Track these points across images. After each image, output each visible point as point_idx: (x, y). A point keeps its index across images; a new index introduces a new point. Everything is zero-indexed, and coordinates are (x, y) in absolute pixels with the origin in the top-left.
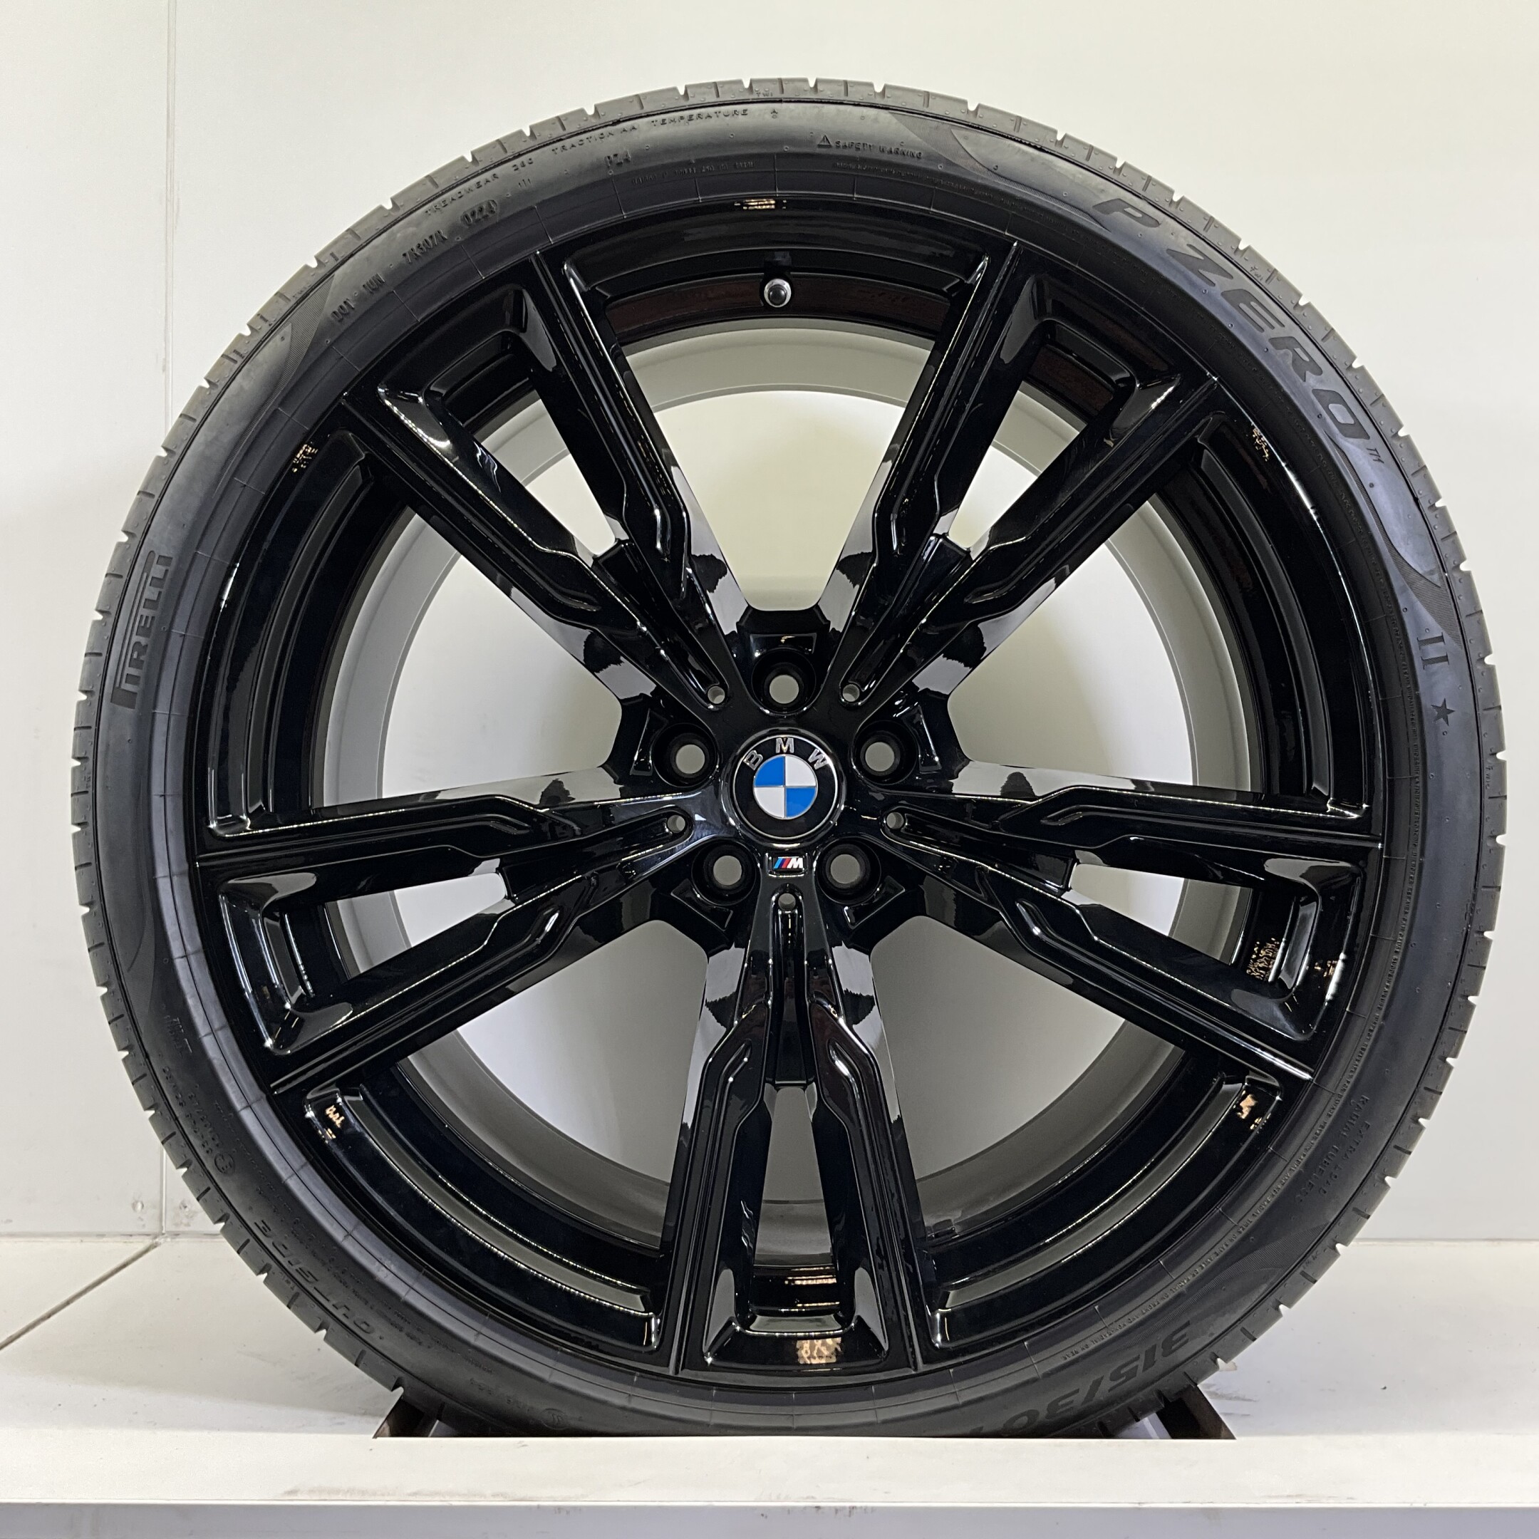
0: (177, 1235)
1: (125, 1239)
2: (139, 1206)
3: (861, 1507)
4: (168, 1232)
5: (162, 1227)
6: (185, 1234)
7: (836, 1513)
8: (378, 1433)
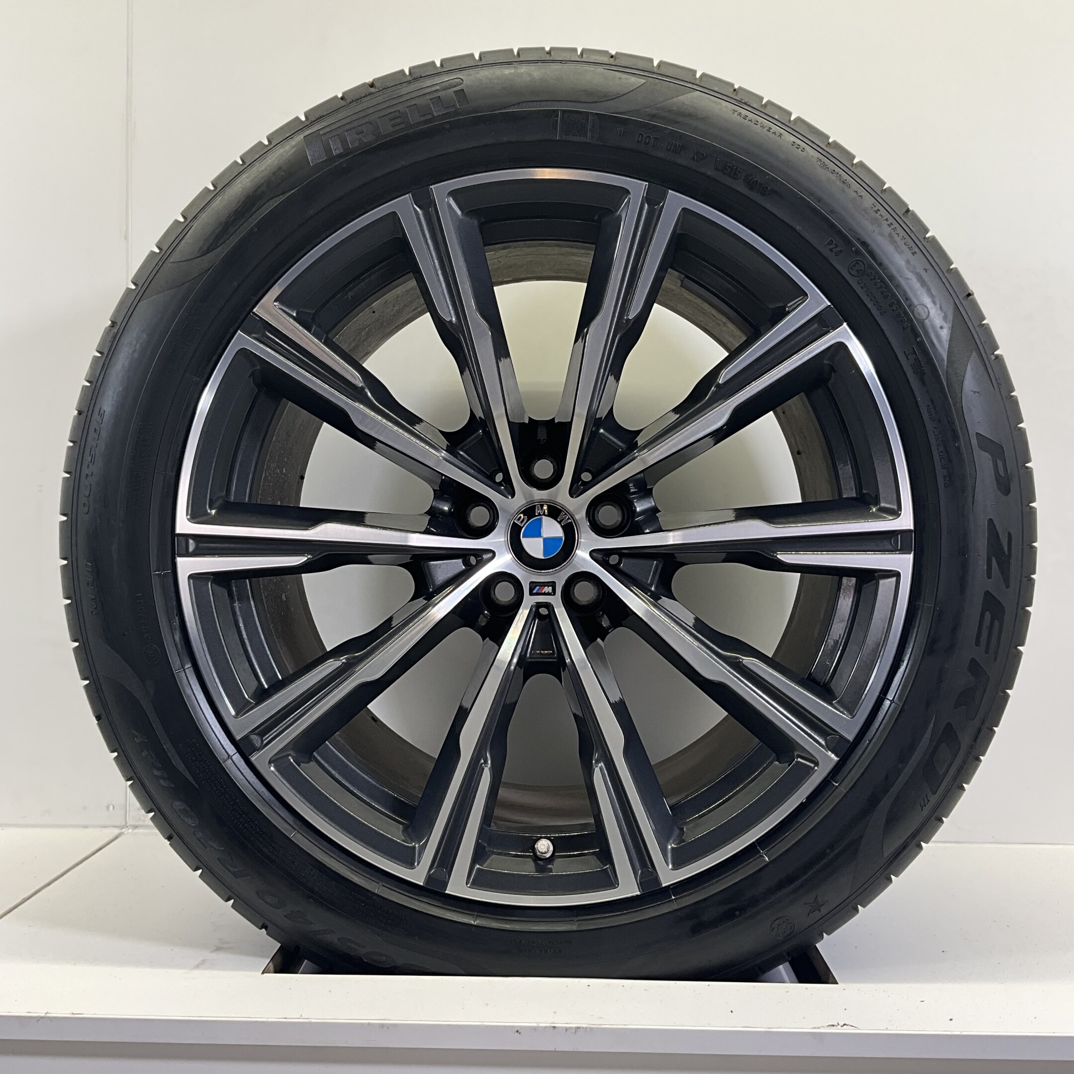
0: (136, 827)
1: (101, 828)
2: (111, 807)
3: (583, 1028)
4: (130, 825)
5: (127, 822)
6: (140, 826)
7: (566, 1031)
8: (265, 970)
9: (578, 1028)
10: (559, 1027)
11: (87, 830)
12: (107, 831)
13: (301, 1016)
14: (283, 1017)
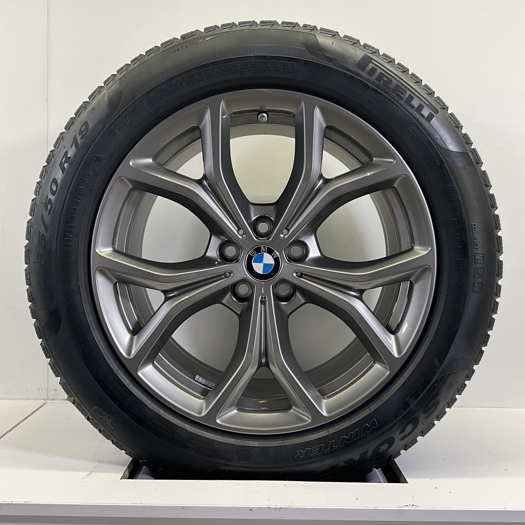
0: (54, 399)
1: (36, 400)
2: (40, 390)
3: (284, 508)
4: (51, 399)
5: (48, 397)
6: (56, 399)
7: (275, 509)
8: (122, 478)
9: (281, 508)
10: (271, 508)
11: (29, 401)
12: (38, 401)
13: (142, 502)
14: (133, 503)
